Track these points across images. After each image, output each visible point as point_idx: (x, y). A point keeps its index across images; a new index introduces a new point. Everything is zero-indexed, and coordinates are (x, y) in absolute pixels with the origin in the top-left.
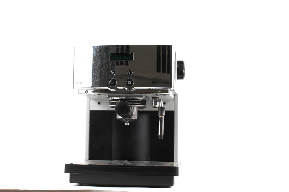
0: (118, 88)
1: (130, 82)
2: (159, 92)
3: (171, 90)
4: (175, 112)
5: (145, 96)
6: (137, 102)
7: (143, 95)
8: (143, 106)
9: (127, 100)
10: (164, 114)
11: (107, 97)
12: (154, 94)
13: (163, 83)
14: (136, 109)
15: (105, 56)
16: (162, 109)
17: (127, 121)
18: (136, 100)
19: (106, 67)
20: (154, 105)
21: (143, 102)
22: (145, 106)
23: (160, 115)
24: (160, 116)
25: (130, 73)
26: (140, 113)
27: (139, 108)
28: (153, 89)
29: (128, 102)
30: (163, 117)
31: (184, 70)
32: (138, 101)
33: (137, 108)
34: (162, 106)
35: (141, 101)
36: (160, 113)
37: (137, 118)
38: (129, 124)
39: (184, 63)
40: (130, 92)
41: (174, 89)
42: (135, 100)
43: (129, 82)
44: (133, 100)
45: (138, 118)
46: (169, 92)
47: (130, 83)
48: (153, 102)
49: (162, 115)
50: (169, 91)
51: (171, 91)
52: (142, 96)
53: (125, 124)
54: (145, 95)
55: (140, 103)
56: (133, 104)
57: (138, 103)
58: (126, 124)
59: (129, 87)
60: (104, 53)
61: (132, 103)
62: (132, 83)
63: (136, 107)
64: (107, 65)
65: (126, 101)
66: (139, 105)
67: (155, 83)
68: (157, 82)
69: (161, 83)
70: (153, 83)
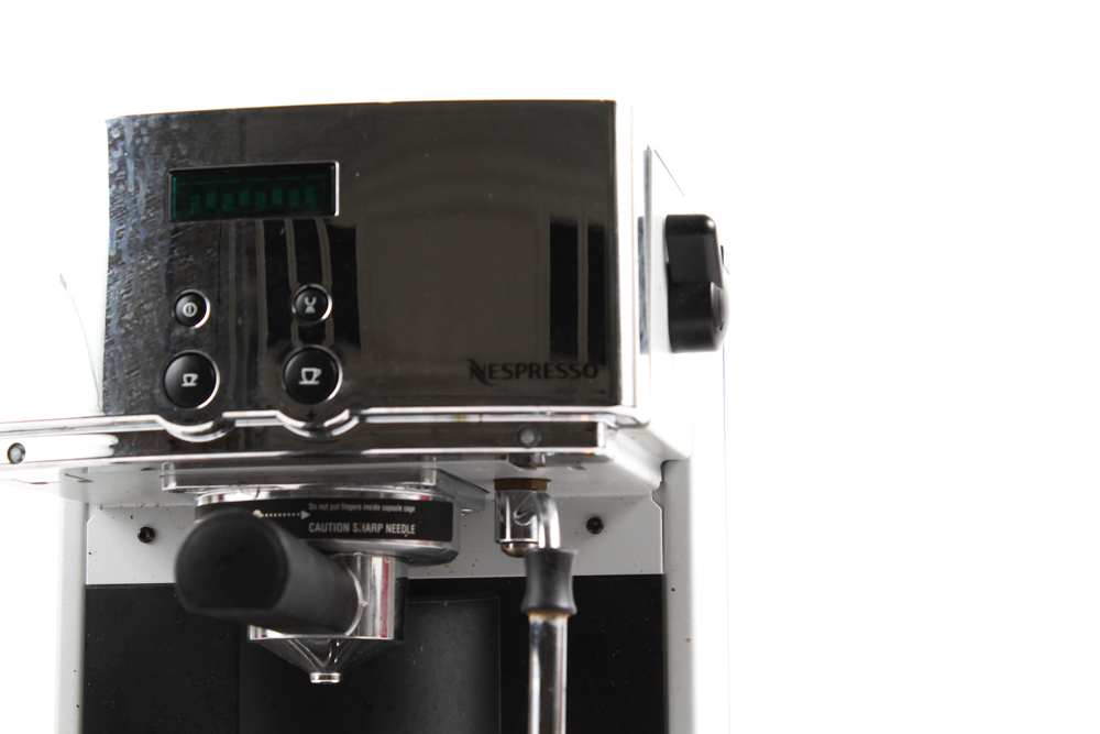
0: (232, 421)
1: (317, 372)
2: (528, 437)
3: (622, 426)
4: (672, 583)
5: (440, 471)
6: (385, 516)
7: (426, 465)
8: (431, 545)
9: (312, 507)
10: (566, 601)
11: (173, 486)
12: (503, 456)
13: (555, 373)
14: (386, 567)
15: (137, 189)
16: (551, 561)
17: (323, 656)
18: (377, 508)
19: (140, 267)
20: (508, 538)
21: (434, 519)
22: (447, 546)
23: (538, 610)
24: (536, 619)
25: (310, 309)
26: (413, 596)
27: (406, 558)
28: (486, 419)
29: (317, 517)
30: (561, 624)
31: (719, 283)
32: (389, 508)
33: (392, 562)
34: (555, 544)
35: (411, 509)
36: (534, 597)
37: (390, 636)
38: (336, 678)
39: (712, 232)
40: (321, 448)
41: (642, 420)
42: (368, 507)
43: (309, 376)
44: (352, 508)
45: (399, 633)
46: (601, 439)
47: (311, 376)
48: (503, 513)
49: (549, 608)
50: (601, 430)
51: (621, 434)
52: (415, 478)
53: (308, 678)
54: (435, 465)
55: (405, 529)
56: (351, 535)
57: (390, 528)
58: (316, 678)
59: (306, 408)
60: (131, 167)
61: (346, 527)
62: (328, 381)
63: (384, 556)
64: (151, 251)
65: (304, 515)
66: (401, 537)
67: (495, 375)
68: (513, 369)
69: (542, 372)
70: (483, 373)
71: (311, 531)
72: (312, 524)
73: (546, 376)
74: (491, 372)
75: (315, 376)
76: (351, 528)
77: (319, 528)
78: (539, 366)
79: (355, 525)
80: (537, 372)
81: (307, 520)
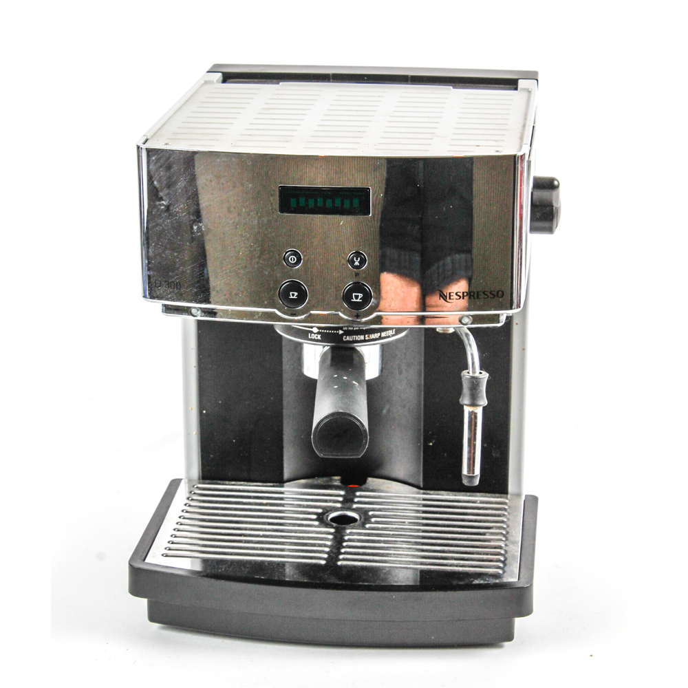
1: (361, 295)
2: (465, 320)
6: (381, 329)
10: (483, 402)
19: (266, 235)
23: (468, 405)
24: (467, 409)
25: (356, 264)
30: (479, 411)
36: (466, 399)
44: (365, 328)
47: (358, 297)
49: (474, 404)
50: (501, 317)
55: (389, 332)
56: (364, 341)
57: (383, 334)
59: (355, 312)
61: (362, 337)
62: (366, 300)
64: (270, 227)
65: (341, 332)
66: (389, 337)
67: (452, 297)
68: (461, 294)
69: (476, 295)
70: (446, 297)
71: (344, 340)
72: (345, 337)
73: (478, 297)
74: (450, 296)
75: (360, 297)
76: (365, 337)
77: (348, 338)
78: (474, 293)
79: (366, 336)
80: (473, 296)
81: (342, 335)
